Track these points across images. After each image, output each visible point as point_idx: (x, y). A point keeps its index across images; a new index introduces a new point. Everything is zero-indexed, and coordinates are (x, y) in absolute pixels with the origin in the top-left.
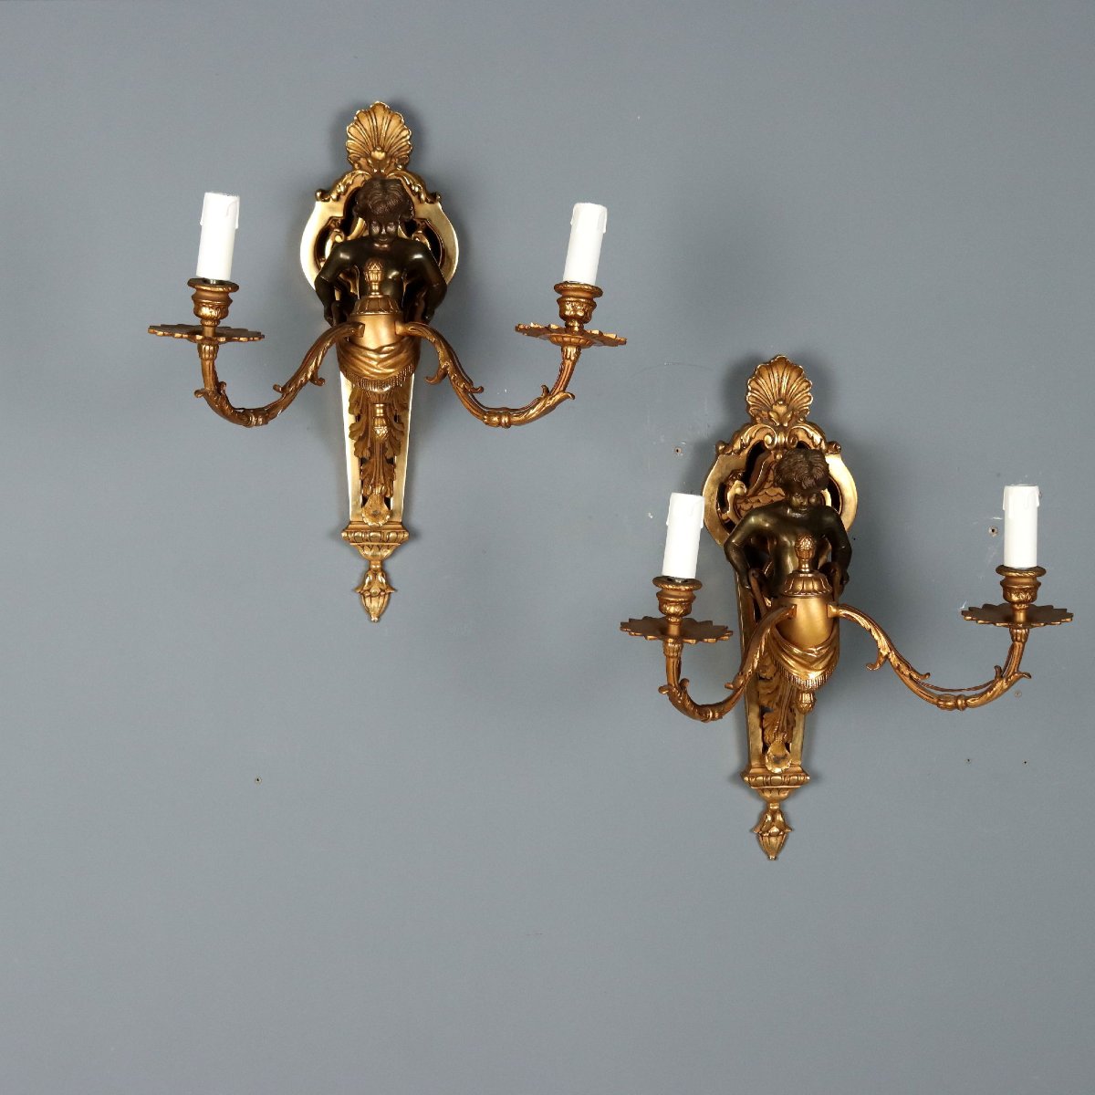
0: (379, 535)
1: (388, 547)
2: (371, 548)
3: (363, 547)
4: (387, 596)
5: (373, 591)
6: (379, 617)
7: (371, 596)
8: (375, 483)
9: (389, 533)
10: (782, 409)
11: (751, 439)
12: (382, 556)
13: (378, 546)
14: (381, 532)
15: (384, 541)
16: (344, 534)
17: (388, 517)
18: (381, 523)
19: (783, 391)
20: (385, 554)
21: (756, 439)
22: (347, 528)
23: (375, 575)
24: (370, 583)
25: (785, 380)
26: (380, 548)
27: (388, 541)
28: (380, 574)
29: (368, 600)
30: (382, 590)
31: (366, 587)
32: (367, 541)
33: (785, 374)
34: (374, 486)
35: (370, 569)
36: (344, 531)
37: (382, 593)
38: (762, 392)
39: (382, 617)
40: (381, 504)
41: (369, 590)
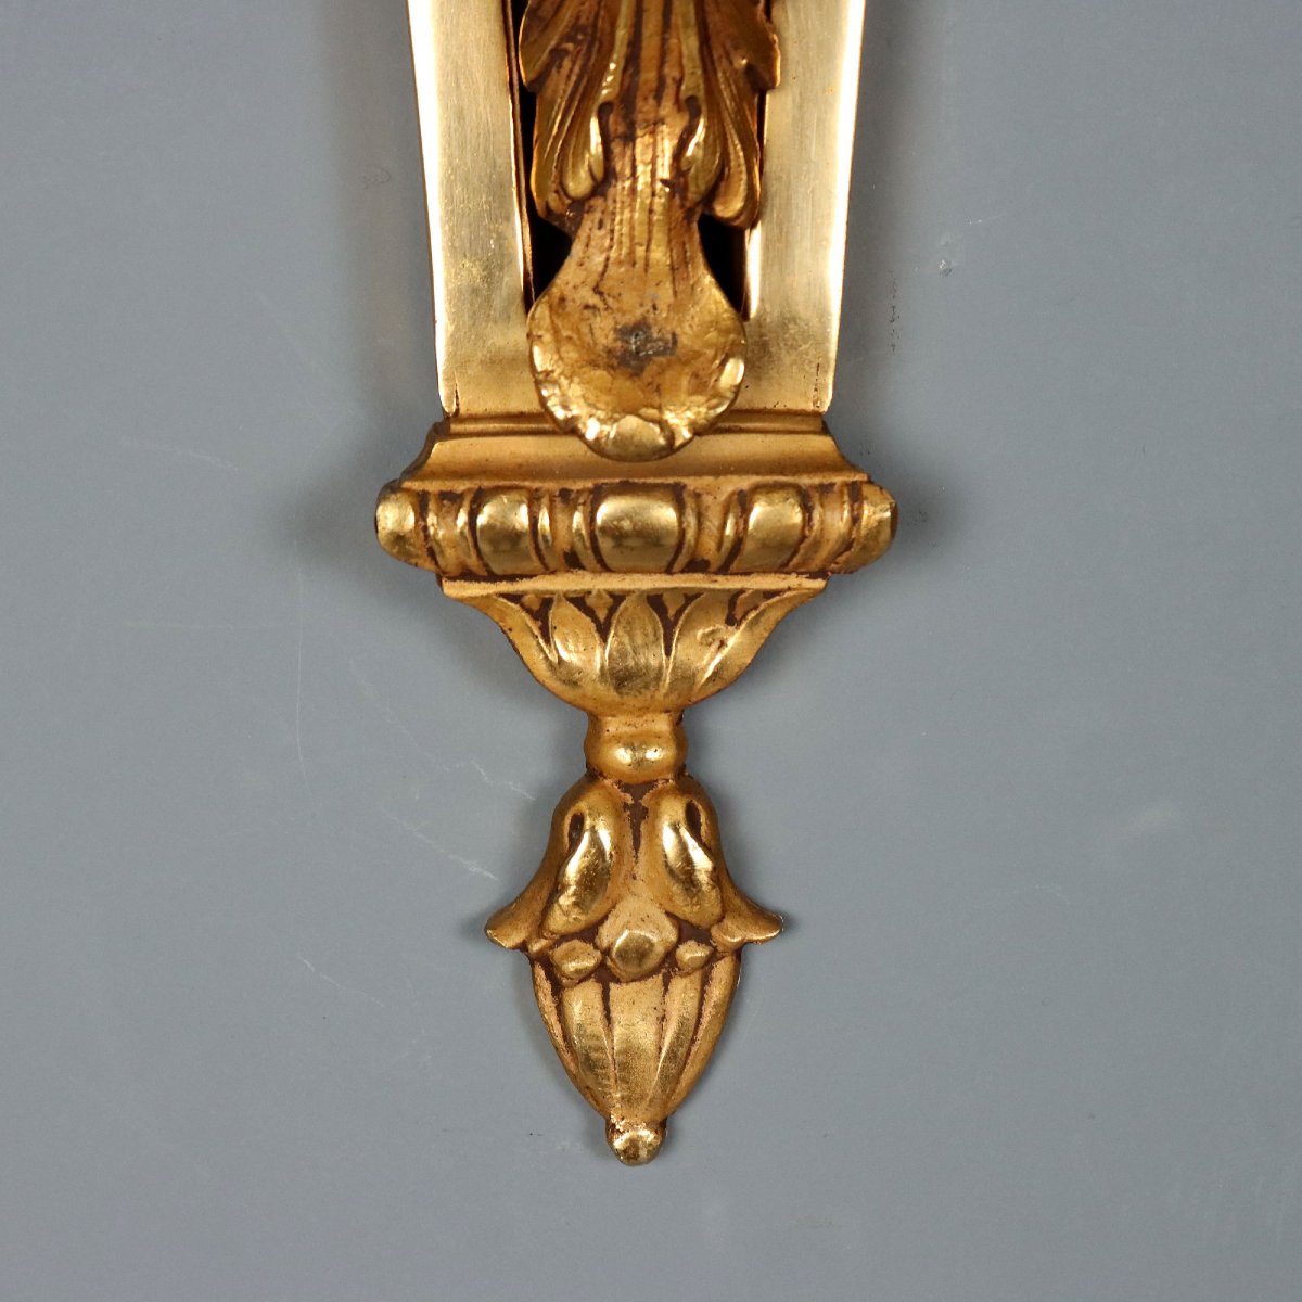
0: (664, 514)
1: (733, 609)
2: (602, 617)
3: (540, 612)
4: (722, 970)
5: (616, 935)
6: (662, 1126)
7: (603, 975)
8: (627, 99)
9: (743, 502)
12: (685, 677)
13: (655, 600)
14: (677, 496)
15: (696, 565)
16: (394, 516)
17: (734, 371)
18: (680, 420)
20: (709, 663)
22: (416, 469)
23: (636, 819)
24: (595, 880)
26: (667, 614)
27: (733, 558)
28: (672, 810)
29: (582, 1004)
30: (688, 931)
31: (565, 913)
32: (572, 562)
34: (624, 124)
35: (594, 774)
36: (391, 489)
37: (691, 953)
39: (689, 1121)
40: (678, 269)
41: (589, 933)
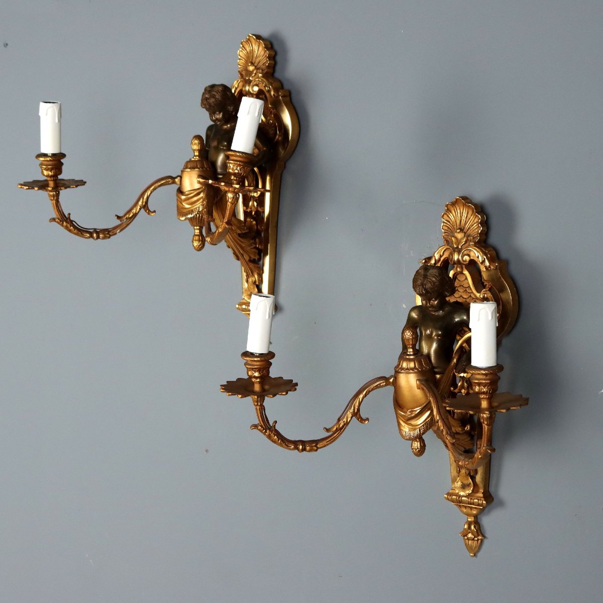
10: (460, 236)
11: (441, 256)
16: (237, 306)
19: (463, 222)
21: (444, 257)
25: (465, 215)
33: (464, 211)
38: (451, 222)
40: (254, 288)
